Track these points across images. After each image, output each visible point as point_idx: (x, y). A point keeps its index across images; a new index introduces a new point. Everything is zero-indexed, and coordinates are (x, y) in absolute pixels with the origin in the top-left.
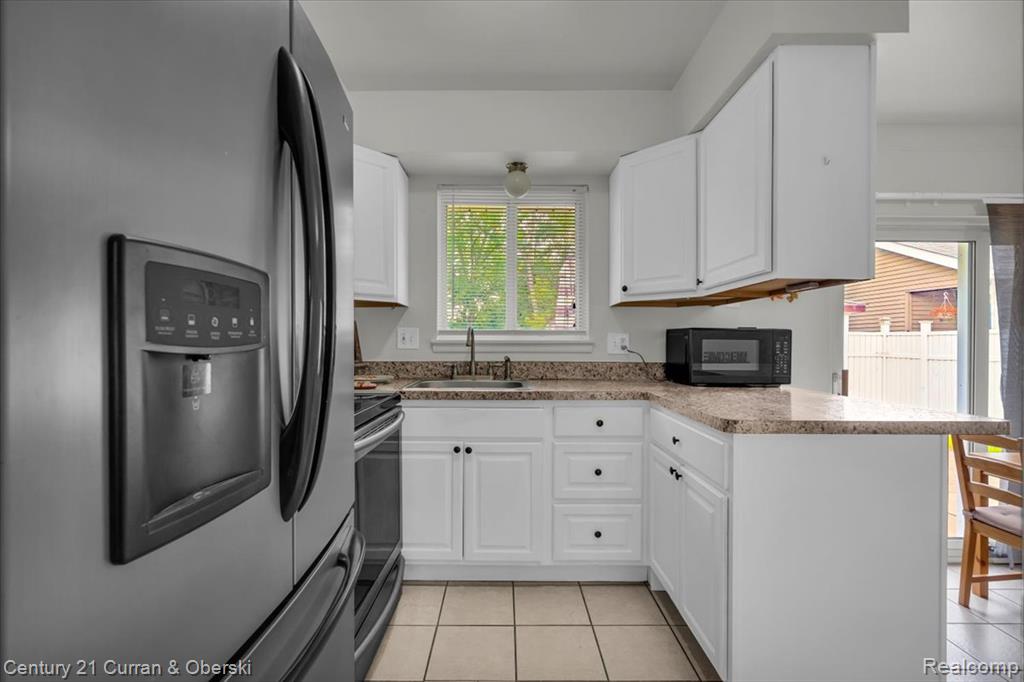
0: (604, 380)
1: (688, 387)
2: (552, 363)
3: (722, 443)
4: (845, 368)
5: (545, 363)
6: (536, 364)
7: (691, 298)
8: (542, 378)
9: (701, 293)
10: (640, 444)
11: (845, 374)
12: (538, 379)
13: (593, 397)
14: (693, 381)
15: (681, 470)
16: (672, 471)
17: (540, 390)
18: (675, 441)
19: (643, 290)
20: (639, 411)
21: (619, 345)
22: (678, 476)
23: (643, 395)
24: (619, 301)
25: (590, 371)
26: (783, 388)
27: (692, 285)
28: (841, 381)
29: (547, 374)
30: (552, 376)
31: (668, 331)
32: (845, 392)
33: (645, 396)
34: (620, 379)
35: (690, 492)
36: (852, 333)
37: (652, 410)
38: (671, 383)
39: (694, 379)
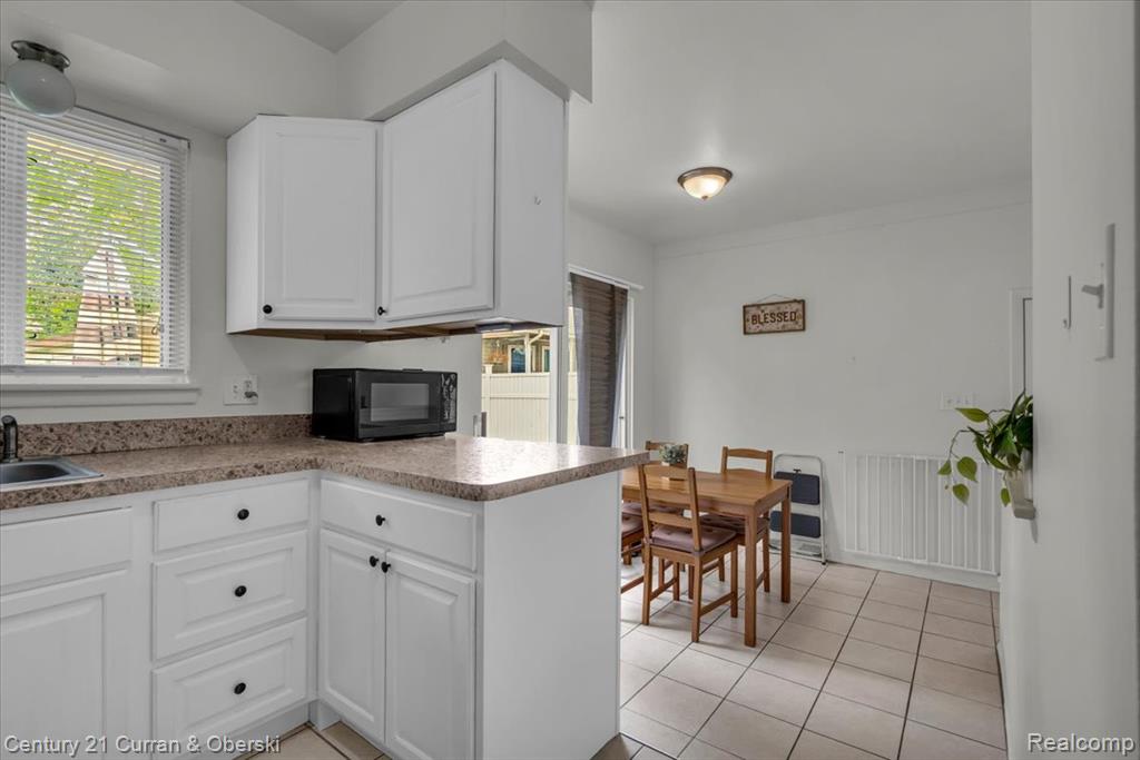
0: (217, 444)
1: (356, 444)
2: (116, 423)
3: (468, 515)
4: (483, 411)
5: (101, 424)
6: (79, 427)
7: (363, 331)
8: (94, 452)
9: (381, 325)
10: (303, 532)
11: (484, 415)
12: (86, 454)
13: (231, 475)
14: (360, 437)
15: (391, 557)
16: (373, 561)
17: (124, 475)
18: (380, 520)
19: (295, 313)
20: (303, 485)
21: (242, 389)
22: (385, 567)
23: (310, 462)
24: (254, 327)
25: (193, 432)
26: (447, 435)
27: (371, 313)
28: (480, 424)
29: (106, 442)
30: (119, 446)
31: (317, 373)
32: (484, 434)
33: (313, 464)
34: (244, 441)
35: (407, 585)
36: (495, 375)
37: (323, 482)
38: (322, 440)
39: (362, 432)
